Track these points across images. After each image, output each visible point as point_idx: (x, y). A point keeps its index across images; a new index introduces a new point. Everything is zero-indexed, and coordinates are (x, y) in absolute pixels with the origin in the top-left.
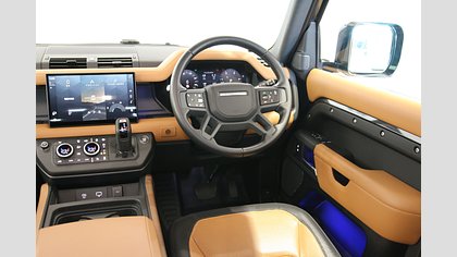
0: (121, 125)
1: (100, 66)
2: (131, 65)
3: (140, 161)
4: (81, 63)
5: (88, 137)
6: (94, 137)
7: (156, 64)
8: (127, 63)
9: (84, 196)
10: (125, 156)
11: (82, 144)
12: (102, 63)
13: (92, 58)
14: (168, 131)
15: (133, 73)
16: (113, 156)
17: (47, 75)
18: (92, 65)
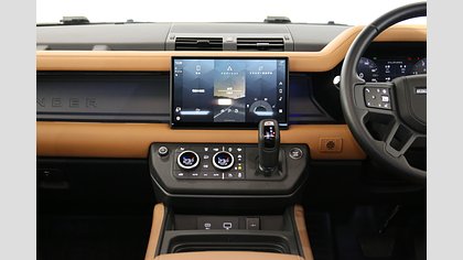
0: (267, 129)
1: (239, 48)
2: (282, 48)
3: (289, 183)
4: (216, 44)
5: (219, 145)
6: (227, 145)
7: (319, 47)
8: (277, 45)
9: (208, 225)
10: (268, 174)
11: (211, 153)
12: (243, 44)
13: (229, 38)
14: (331, 144)
15: (286, 59)
16: (251, 173)
17: (173, 58)
18: (230, 47)
